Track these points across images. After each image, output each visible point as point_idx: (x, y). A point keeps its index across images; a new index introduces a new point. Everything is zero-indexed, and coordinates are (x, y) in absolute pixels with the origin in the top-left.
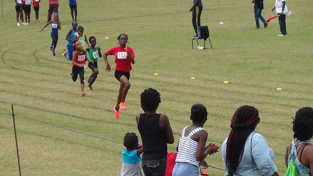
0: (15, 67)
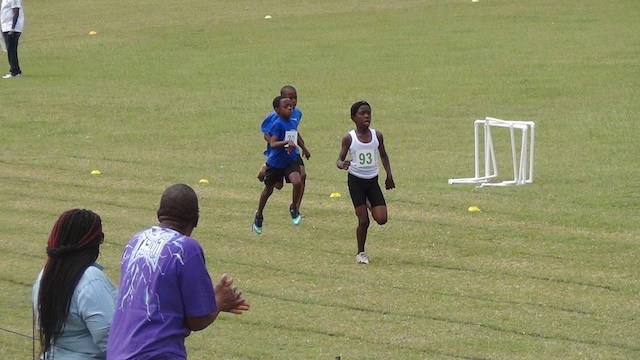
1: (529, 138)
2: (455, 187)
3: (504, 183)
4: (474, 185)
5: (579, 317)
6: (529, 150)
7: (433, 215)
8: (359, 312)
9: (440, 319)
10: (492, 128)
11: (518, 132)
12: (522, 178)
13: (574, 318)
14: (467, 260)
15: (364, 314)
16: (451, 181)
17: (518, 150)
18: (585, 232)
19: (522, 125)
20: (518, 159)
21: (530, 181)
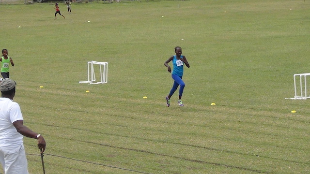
1: (106, 68)
2: (82, 84)
3: (98, 83)
4: (88, 83)
5: (122, 128)
6: (106, 72)
7: (74, 94)
8: (49, 126)
9: (75, 128)
10: (94, 64)
11: (102, 66)
12: (104, 81)
13: (120, 128)
14: (85, 109)
15: (50, 127)
16: (80, 82)
17: (103, 72)
18: (124, 99)
19: (104, 63)
20: (103, 75)
21: (106, 82)
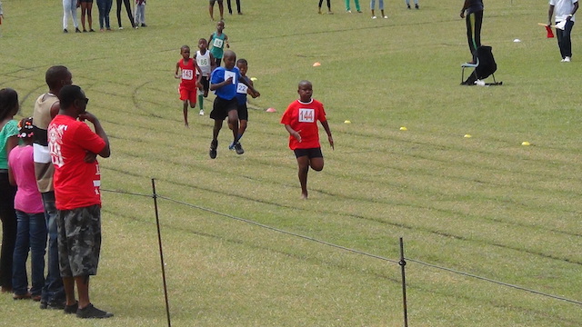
0: (156, 113)
